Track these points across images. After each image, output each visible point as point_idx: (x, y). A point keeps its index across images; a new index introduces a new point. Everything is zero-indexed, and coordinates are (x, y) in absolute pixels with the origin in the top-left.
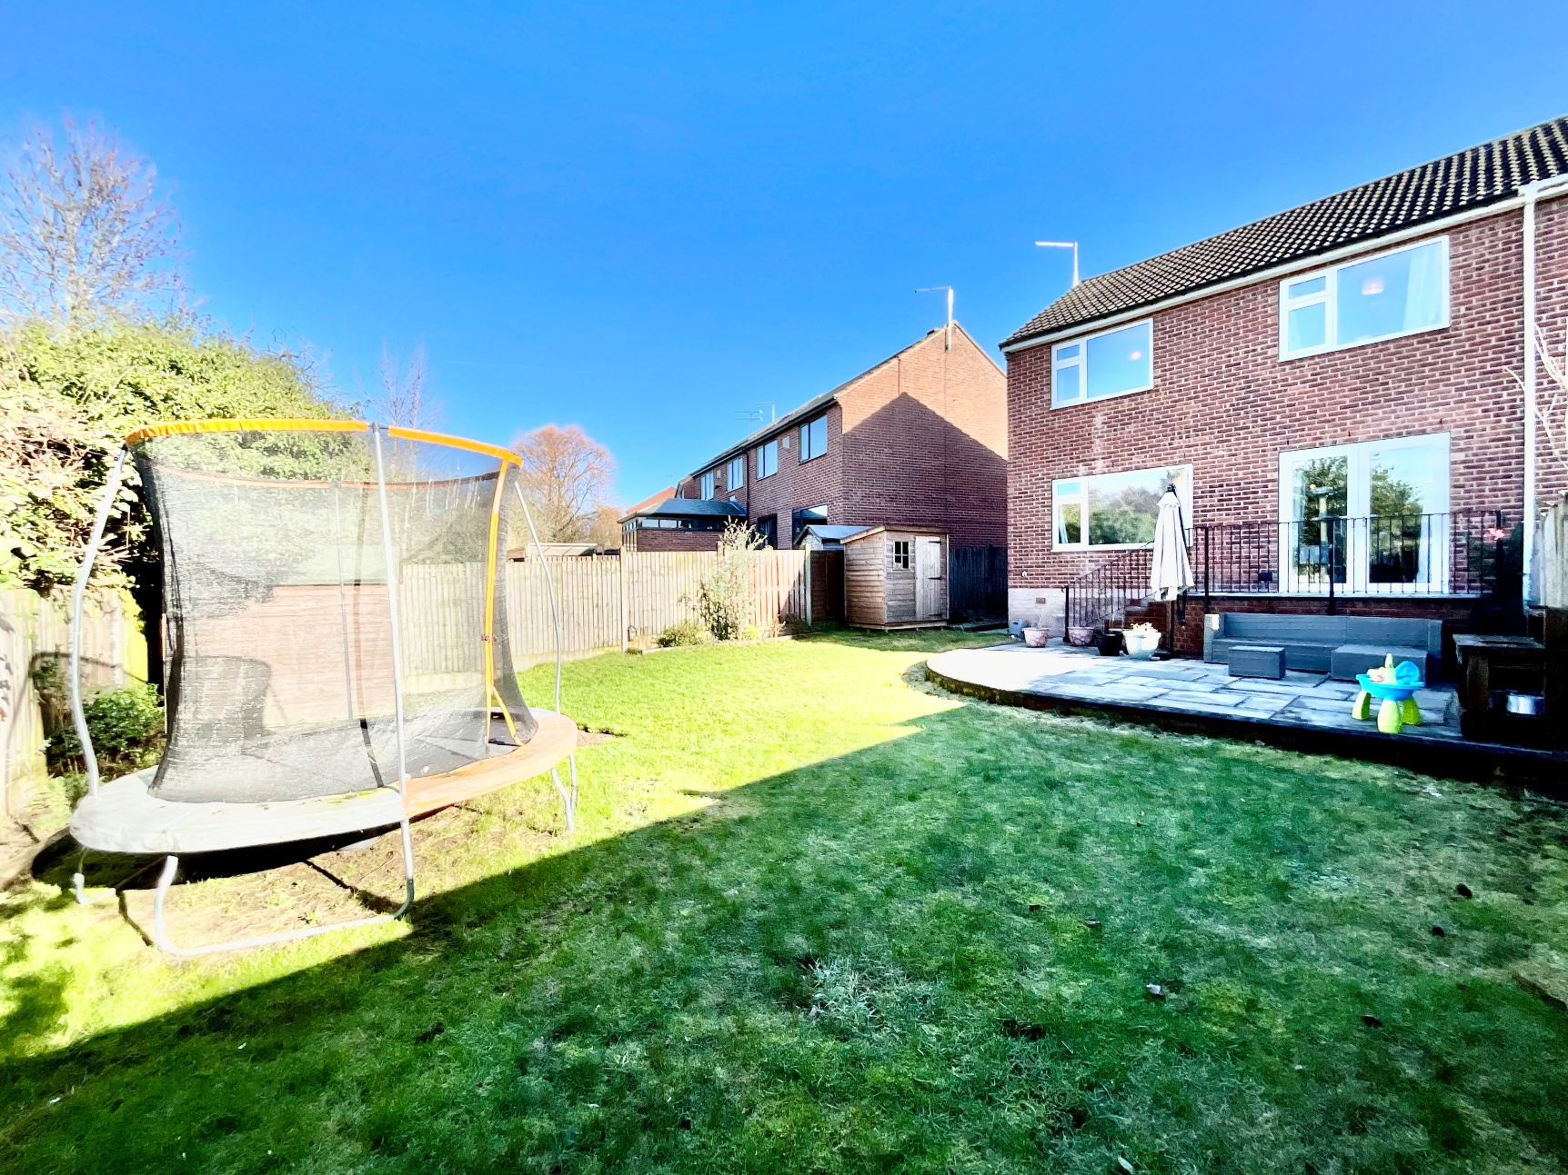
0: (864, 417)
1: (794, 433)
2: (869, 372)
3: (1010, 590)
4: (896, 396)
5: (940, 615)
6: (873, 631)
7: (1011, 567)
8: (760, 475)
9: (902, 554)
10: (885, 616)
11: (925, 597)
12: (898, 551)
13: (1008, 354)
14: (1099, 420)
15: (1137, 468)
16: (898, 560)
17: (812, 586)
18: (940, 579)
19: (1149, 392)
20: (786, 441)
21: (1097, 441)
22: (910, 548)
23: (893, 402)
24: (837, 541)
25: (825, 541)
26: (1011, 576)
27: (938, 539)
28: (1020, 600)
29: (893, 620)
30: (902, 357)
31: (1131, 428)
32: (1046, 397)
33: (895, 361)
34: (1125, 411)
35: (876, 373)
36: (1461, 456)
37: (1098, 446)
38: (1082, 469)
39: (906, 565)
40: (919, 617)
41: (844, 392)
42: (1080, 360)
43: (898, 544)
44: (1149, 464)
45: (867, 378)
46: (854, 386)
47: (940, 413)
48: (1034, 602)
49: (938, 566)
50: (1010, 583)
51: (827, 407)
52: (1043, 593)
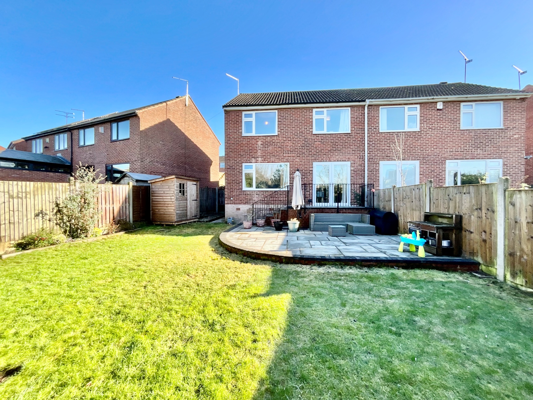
0: (151, 125)
1: (108, 125)
2: (153, 105)
3: (226, 205)
4: (165, 119)
5: (196, 216)
6: (167, 225)
7: (226, 196)
8: (82, 143)
9: (182, 189)
10: (174, 218)
11: (191, 208)
12: (180, 188)
13: (225, 111)
14: (260, 143)
15: (272, 162)
16: (180, 192)
17: (133, 204)
18: (196, 200)
19: (276, 136)
20: (101, 129)
21: (259, 151)
22: (185, 187)
23: (164, 122)
24: (146, 181)
25: (137, 181)
26: (226, 199)
27: (195, 183)
28: (230, 209)
29: (179, 220)
30: (168, 103)
31: (270, 148)
32: (240, 131)
33: (165, 104)
34: (268, 141)
35: (156, 106)
36: (353, 169)
37: (259, 153)
38: (253, 160)
39: (183, 195)
40: (188, 217)
41: (141, 111)
42: (253, 119)
43: (180, 184)
44: (276, 161)
45: (152, 107)
46: (146, 109)
47: (183, 131)
48: (235, 210)
49: (195, 195)
50: (226, 202)
51: (131, 116)
52: (240, 206)
